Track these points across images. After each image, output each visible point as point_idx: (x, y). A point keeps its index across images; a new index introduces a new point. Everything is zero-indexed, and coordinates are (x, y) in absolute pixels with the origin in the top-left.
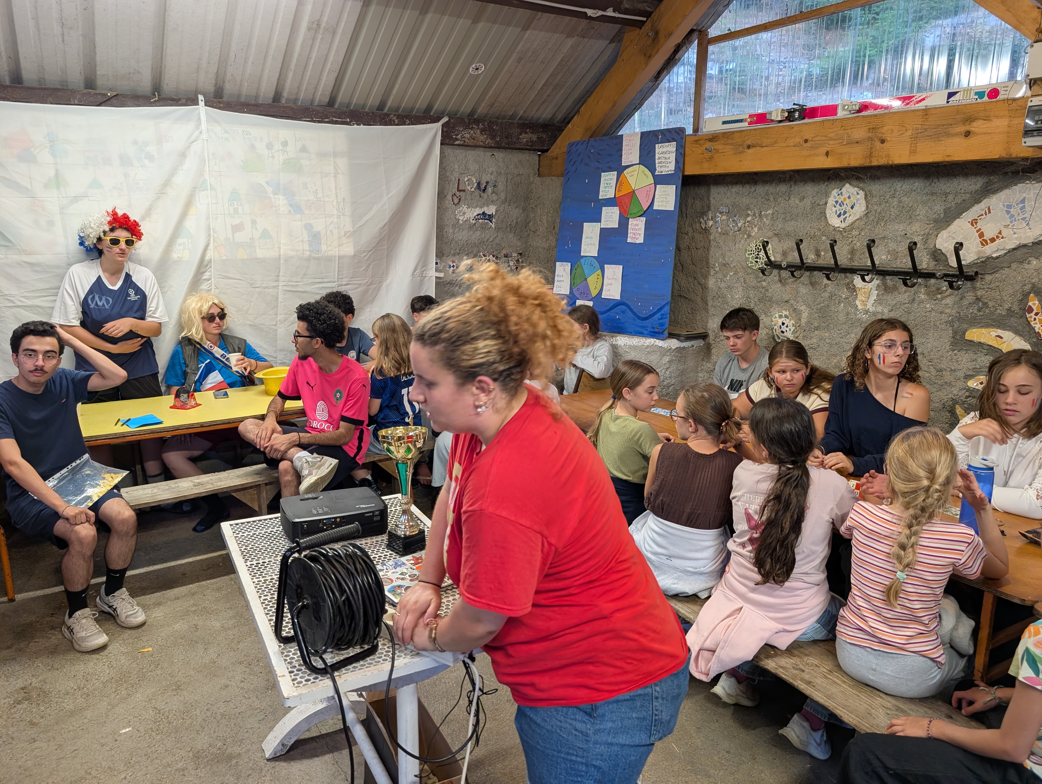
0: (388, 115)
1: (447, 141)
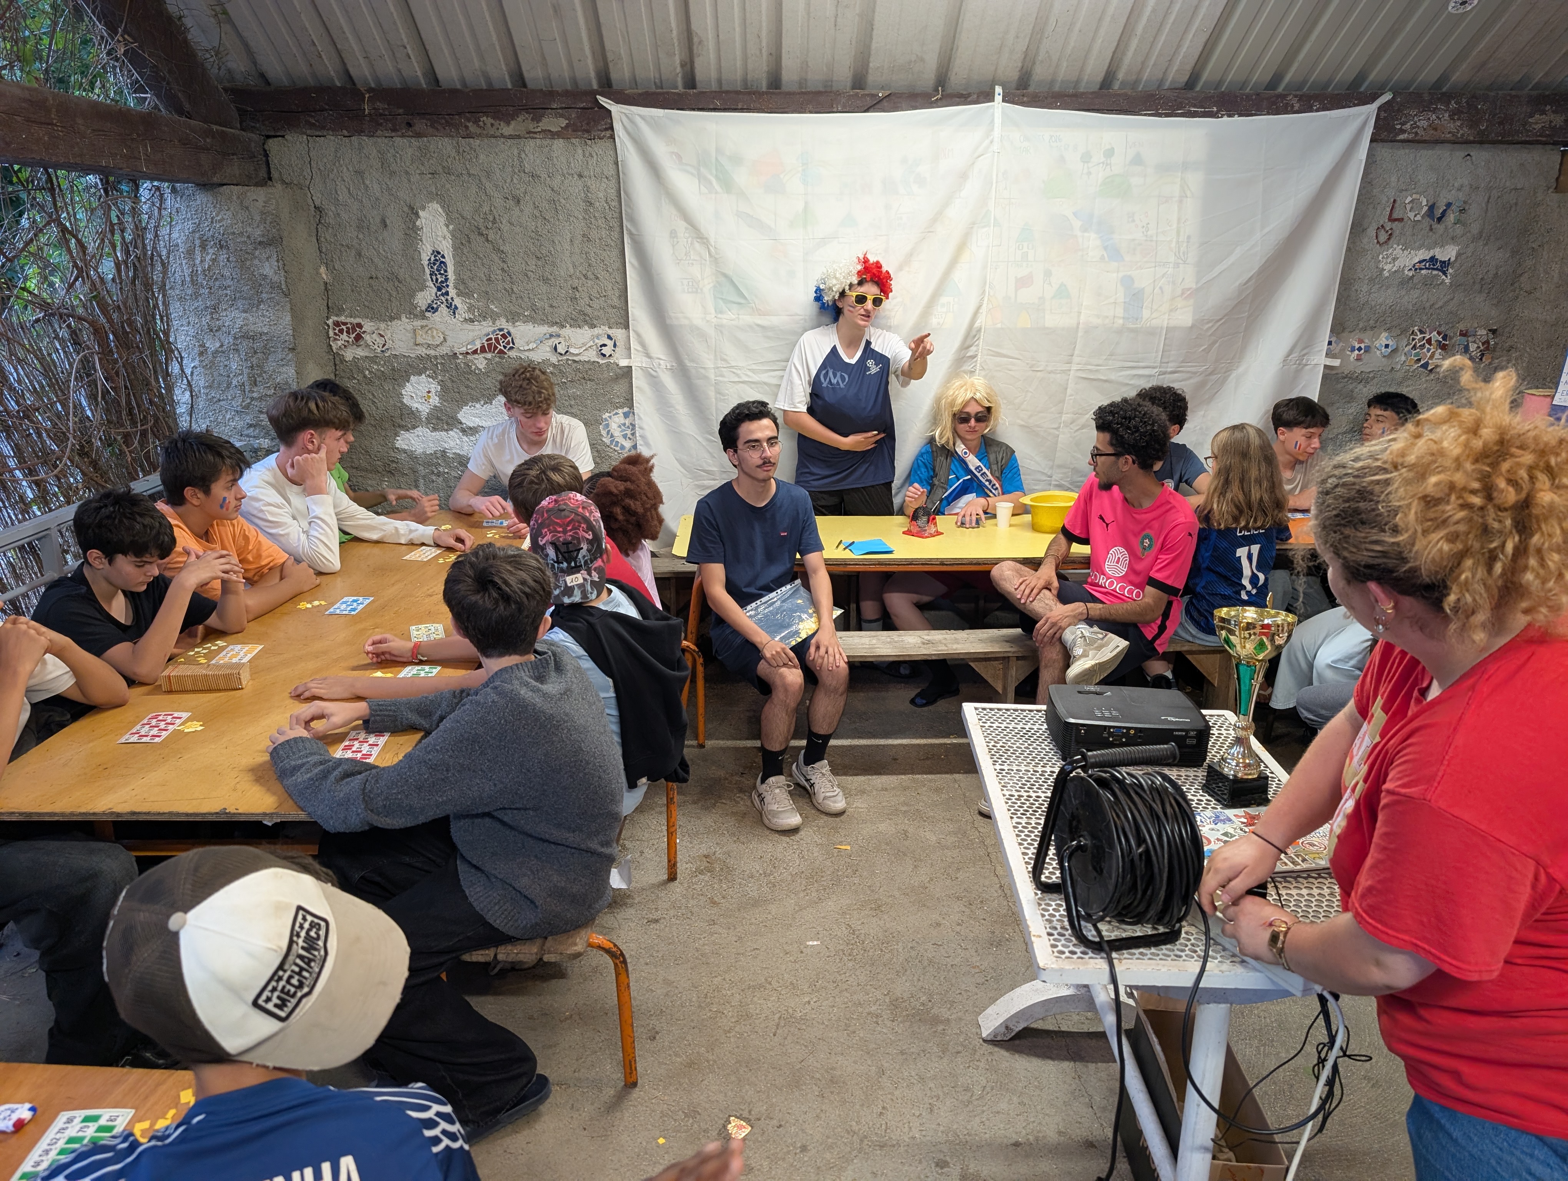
0: (1283, 96)
1: (1384, 135)
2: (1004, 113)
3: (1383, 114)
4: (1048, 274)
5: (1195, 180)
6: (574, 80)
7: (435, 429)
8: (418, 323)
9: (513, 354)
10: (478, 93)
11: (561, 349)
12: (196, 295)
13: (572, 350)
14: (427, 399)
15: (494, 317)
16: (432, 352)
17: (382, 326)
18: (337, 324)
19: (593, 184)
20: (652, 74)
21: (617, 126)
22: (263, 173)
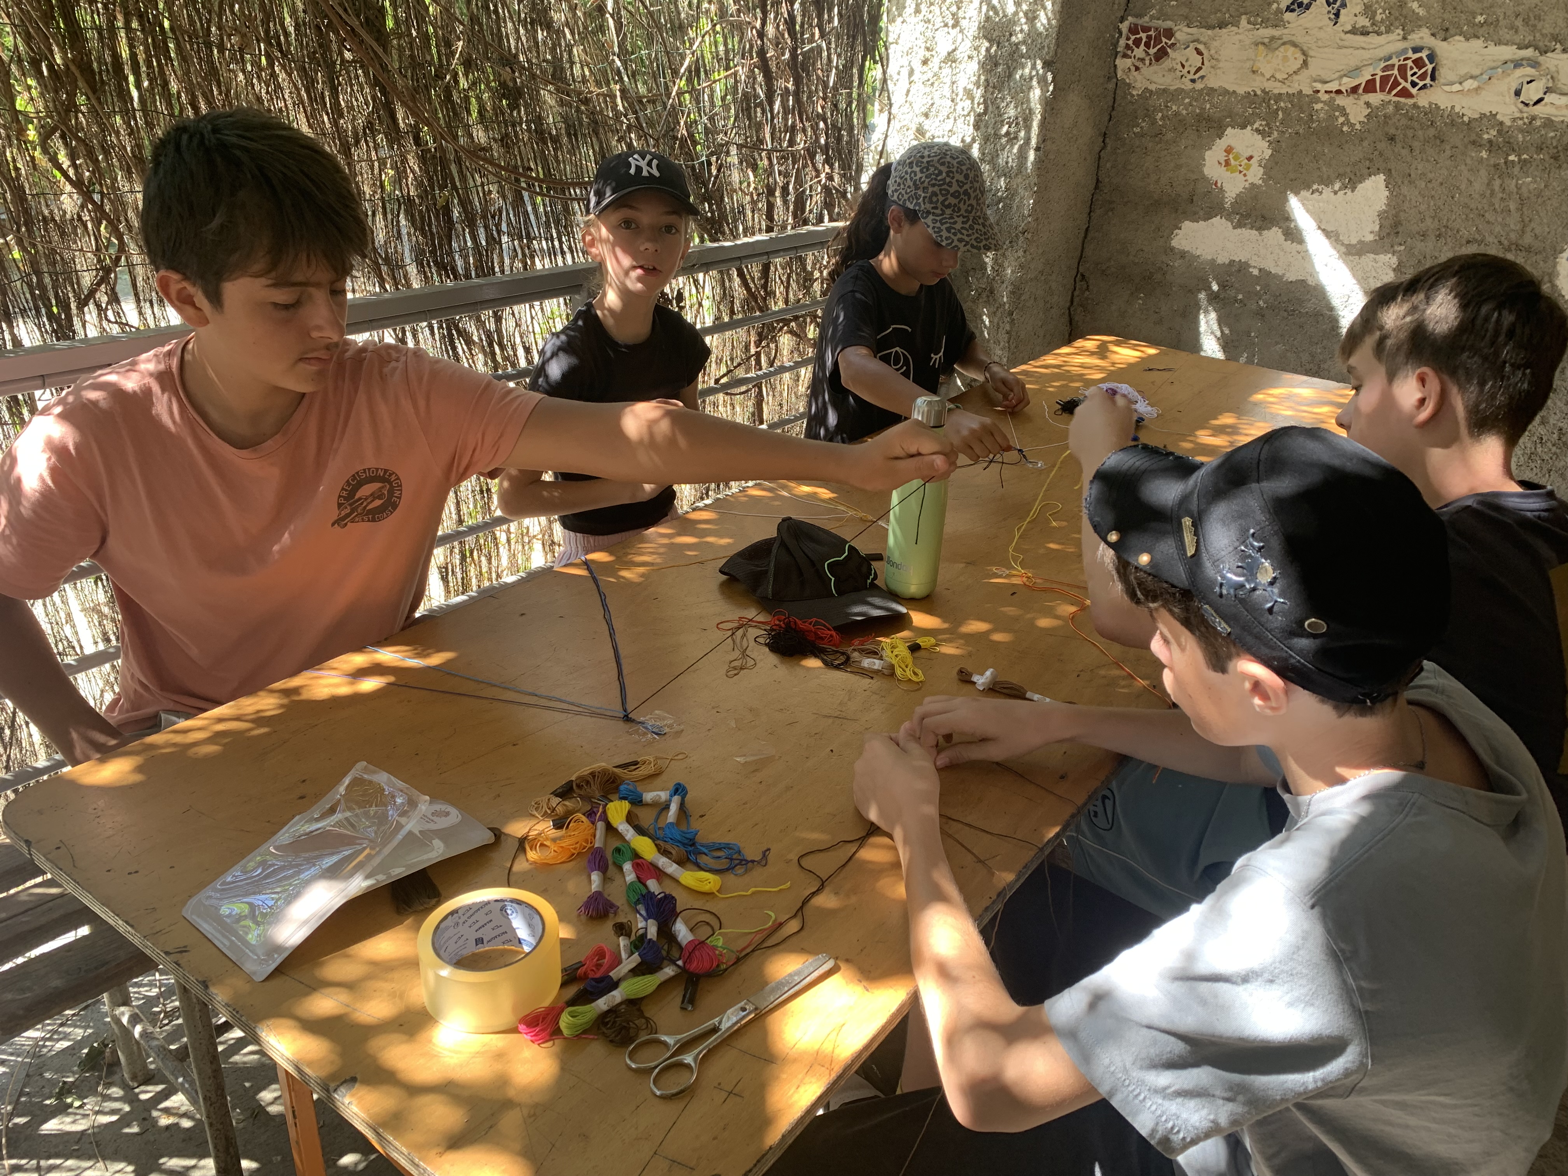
9: (1426, 99)
14: (1244, 169)
15: (1411, 24)
17: (1207, 34)
18: (1134, 29)
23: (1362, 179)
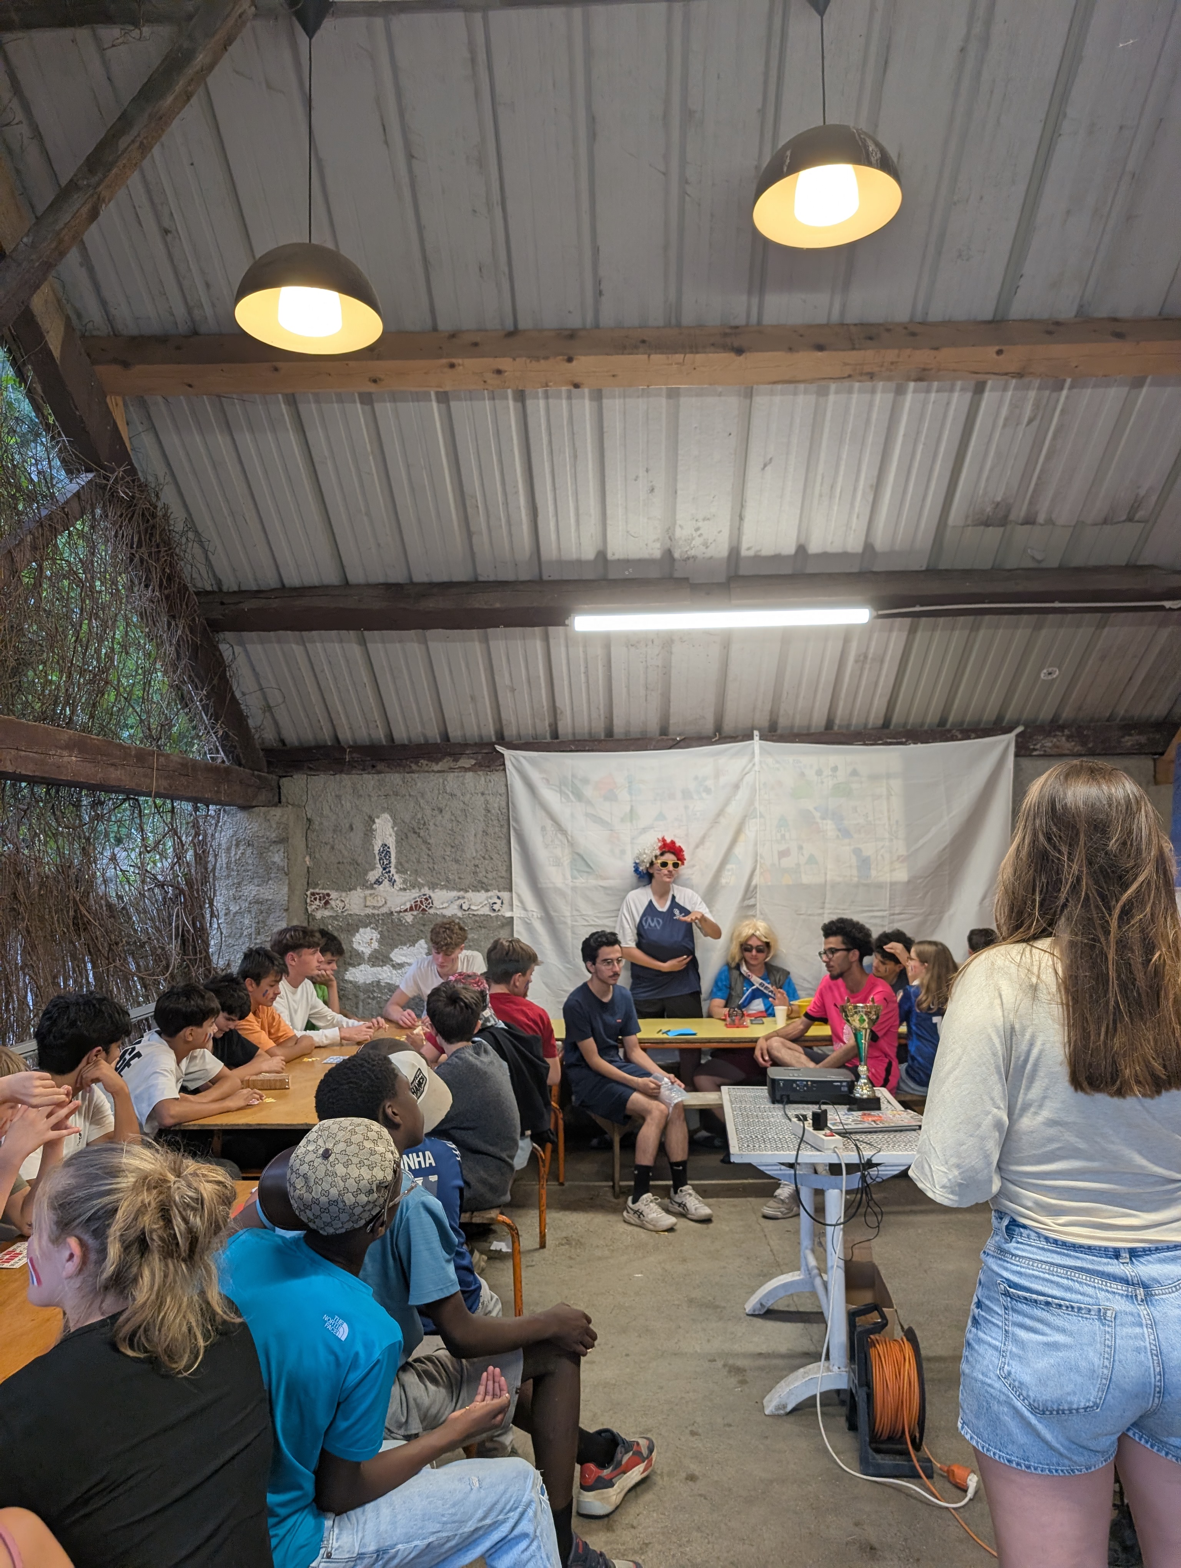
0: (949, 731)
1: (1023, 752)
2: (761, 747)
3: (1020, 740)
4: (800, 848)
5: (897, 784)
6: (481, 737)
7: (373, 966)
8: (368, 892)
9: (432, 911)
10: (419, 746)
11: (465, 907)
12: (228, 876)
13: (473, 907)
14: (370, 944)
15: (421, 886)
16: (376, 912)
17: (344, 894)
18: (313, 894)
19: (490, 799)
20: (531, 731)
21: (507, 763)
22: (276, 799)
23: (417, 941)
